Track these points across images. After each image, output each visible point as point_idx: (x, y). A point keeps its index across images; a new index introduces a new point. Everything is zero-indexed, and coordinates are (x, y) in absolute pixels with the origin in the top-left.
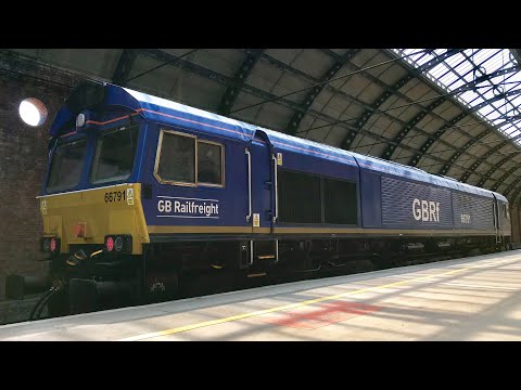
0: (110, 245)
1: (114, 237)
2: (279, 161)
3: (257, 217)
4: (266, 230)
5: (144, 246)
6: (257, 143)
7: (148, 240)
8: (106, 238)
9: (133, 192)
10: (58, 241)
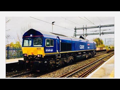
0: (38, 56)
1: (39, 55)
2: (61, 41)
3: (58, 51)
4: (59, 53)
5: (44, 56)
6: (58, 39)
7: (45, 55)
8: (38, 55)
9: (43, 48)
10: (27, 54)
